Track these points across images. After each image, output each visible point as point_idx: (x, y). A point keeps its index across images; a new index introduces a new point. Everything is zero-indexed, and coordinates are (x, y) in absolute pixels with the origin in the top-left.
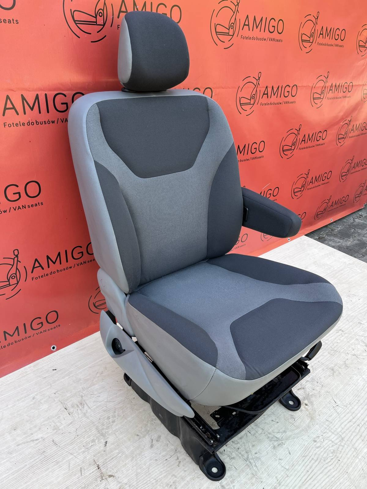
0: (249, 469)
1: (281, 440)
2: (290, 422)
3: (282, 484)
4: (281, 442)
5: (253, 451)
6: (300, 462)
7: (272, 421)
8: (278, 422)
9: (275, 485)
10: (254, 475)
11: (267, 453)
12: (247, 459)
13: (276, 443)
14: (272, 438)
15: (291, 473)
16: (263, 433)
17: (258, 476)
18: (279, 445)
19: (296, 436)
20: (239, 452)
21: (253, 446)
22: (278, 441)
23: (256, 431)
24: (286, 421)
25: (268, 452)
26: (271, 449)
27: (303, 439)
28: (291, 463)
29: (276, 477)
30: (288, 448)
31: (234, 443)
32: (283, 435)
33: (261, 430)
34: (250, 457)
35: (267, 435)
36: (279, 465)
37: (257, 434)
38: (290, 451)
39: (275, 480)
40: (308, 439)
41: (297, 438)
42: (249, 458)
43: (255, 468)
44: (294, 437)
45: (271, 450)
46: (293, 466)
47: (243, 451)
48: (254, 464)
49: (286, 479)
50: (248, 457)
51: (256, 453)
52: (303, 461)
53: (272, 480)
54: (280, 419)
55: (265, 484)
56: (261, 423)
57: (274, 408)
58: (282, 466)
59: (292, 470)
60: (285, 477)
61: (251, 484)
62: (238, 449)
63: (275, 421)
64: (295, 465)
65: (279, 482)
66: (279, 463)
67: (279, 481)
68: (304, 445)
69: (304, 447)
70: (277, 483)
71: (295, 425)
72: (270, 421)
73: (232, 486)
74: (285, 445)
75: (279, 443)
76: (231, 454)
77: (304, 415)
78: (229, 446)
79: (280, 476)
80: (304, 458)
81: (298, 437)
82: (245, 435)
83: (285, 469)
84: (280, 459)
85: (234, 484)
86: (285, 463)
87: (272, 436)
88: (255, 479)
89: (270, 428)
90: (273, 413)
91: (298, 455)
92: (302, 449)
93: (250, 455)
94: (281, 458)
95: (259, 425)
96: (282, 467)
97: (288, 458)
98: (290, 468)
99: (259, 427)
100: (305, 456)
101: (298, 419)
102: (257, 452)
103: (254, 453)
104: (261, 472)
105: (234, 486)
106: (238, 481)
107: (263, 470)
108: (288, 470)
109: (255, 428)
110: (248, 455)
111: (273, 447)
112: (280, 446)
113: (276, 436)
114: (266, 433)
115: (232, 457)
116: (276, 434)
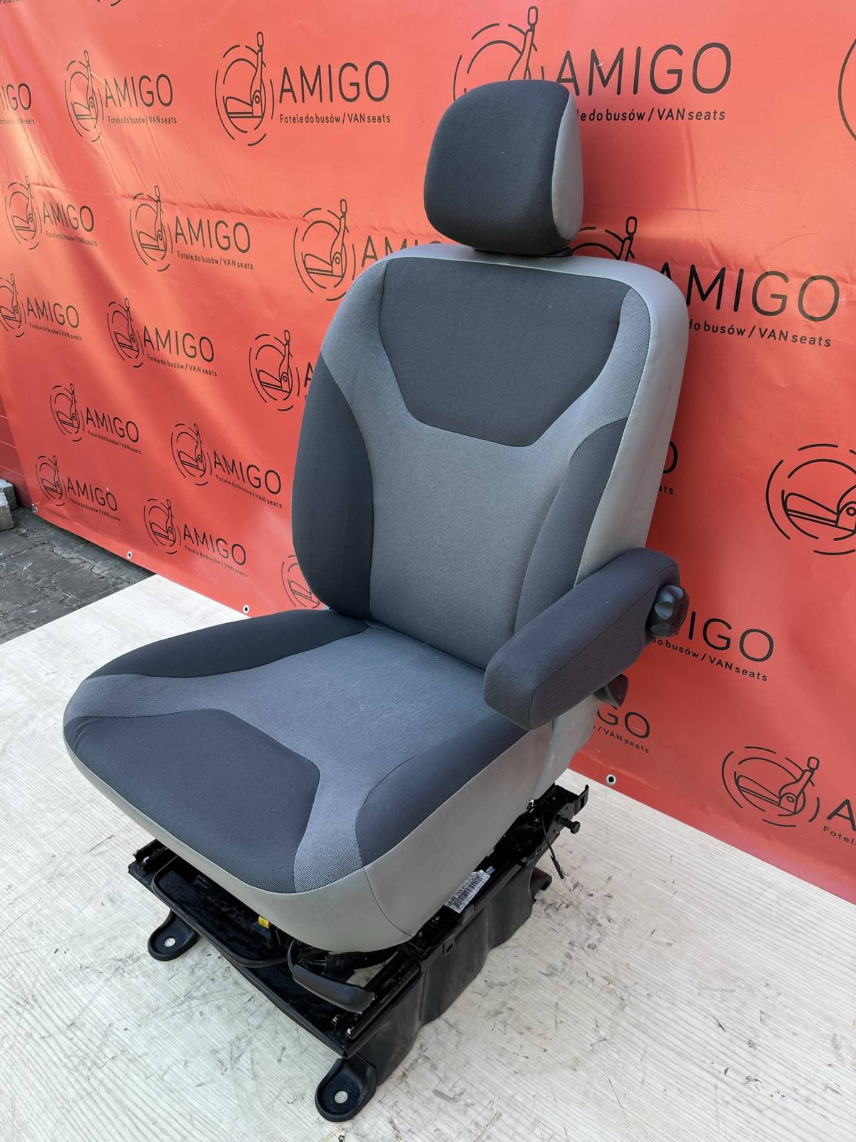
0: (168, 1001)
1: (232, 1068)
2: (284, 1090)
3: (132, 1066)
4: (228, 1066)
5: (207, 1007)
6: (177, 1107)
7: (284, 1049)
8: (279, 1061)
9: (131, 1052)
10: (155, 1011)
11: (201, 1037)
12: (190, 998)
13: (226, 1056)
14: (238, 1048)
15: (153, 1086)
16: (251, 1027)
17: (153, 1019)
18: (220, 1061)
19: (245, 1104)
20: (204, 981)
21: (219, 1008)
22: (231, 1059)
23: (254, 1012)
24: (286, 1082)
25: (204, 1037)
26: (210, 1044)
27: (237, 1118)
28: (177, 1087)
29: (146, 1054)
30: (213, 1081)
31: (226, 971)
32: (246, 1072)
33: (257, 1024)
34: (194, 1003)
35: (246, 1036)
36: (174, 1060)
37: (245, 1015)
38: (204, 1086)
39: (140, 1052)
40: (238, 1133)
41: (239, 1105)
42: (192, 1002)
43: (169, 1012)
44: (243, 1096)
45: (208, 1044)
46: (170, 1090)
47: (207, 989)
48: (179, 1011)
49: (142, 1074)
50: (193, 998)
51: (201, 1014)
52: (180, 1114)
53: (141, 1045)
54: (289, 1065)
55: (134, 1032)
56: (276, 1023)
57: (320, 1053)
58: (171, 1066)
59: (160, 1088)
60: (146, 1072)
61: (138, 1007)
62: (213, 980)
63: (282, 1054)
64: (172, 1095)
65: (136, 1060)
66: (177, 1060)
67: (138, 1058)
68: (221, 1121)
69: (216, 1120)
70: (135, 1055)
71: (275, 1104)
72: (282, 1044)
73: (137, 973)
74: (221, 1076)
75: (225, 1061)
76: (202, 968)
77: (306, 1130)
78: (219, 962)
79: (149, 1061)
80: (188, 1118)
81: (241, 1108)
82: (244, 990)
83: (162, 1073)
84: (186, 1063)
85: (140, 976)
86: (176, 1074)
87: (242, 1048)
88: (147, 1012)
89: (263, 1044)
90: (305, 1050)
91: (195, 1104)
92: (209, 1115)
93: (197, 1002)
94: (189, 1064)
95: (271, 1018)
96: (169, 1068)
97: (189, 1081)
98: (165, 1083)
99: (265, 1018)
100: (192, 1121)
101: (294, 1113)
102: (205, 1016)
103: (202, 1008)
104: (160, 1024)
105: (137, 977)
106: (145, 983)
107: (165, 1029)
108: (161, 1078)
109: (261, 1011)
110: (198, 999)
111: (215, 1048)
112: (219, 1063)
113: (244, 1055)
114: (250, 1035)
115: (196, 970)
116: (250, 1056)
